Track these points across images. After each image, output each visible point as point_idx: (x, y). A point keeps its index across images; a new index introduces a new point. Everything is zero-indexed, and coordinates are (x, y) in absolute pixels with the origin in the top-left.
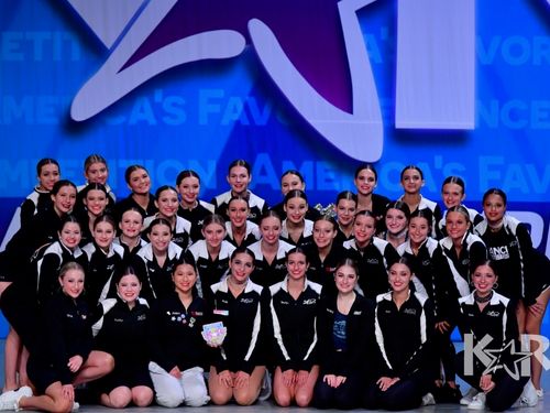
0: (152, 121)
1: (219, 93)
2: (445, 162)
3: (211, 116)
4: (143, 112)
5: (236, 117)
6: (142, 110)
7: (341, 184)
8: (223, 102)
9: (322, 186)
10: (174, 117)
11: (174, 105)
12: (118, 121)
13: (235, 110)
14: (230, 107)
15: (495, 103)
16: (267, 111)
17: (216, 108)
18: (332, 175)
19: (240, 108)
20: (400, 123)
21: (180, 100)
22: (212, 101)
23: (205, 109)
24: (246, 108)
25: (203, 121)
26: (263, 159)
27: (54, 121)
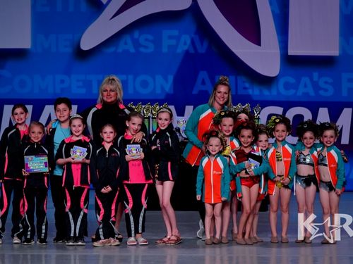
0: (132, 50)
1: (175, 33)
2: (320, 76)
3: (170, 47)
4: (126, 45)
5: (186, 48)
6: (126, 44)
7: (253, 91)
8: (178, 38)
9: (241, 92)
10: (146, 47)
11: (146, 40)
12: (111, 50)
13: (185, 44)
14: (182, 40)
16: (206, 44)
17: (173, 42)
18: (247, 85)
19: (189, 42)
20: (291, 52)
21: (150, 37)
22: (170, 37)
23: (166, 43)
24: (193, 42)
25: (165, 50)
26: (203, 75)
27: (69, 50)
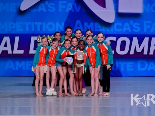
0: (45, 11)
3: (63, 9)
5: (70, 9)
6: (42, 7)
8: (66, 5)
9: (96, 30)
10: (51, 9)
11: (51, 6)
12: (34, 10)
13: (70, 7)
14: (68, 6)
15: (149, 5)
16: (80, 7)
17: (64, 7)
19: (71, 6)
20: (120, 11)
21: (53, 4)
22: (63, 4)
23: (61, 7)
24: (73, 6)
25: (60, 10)
27: (15, 11)
